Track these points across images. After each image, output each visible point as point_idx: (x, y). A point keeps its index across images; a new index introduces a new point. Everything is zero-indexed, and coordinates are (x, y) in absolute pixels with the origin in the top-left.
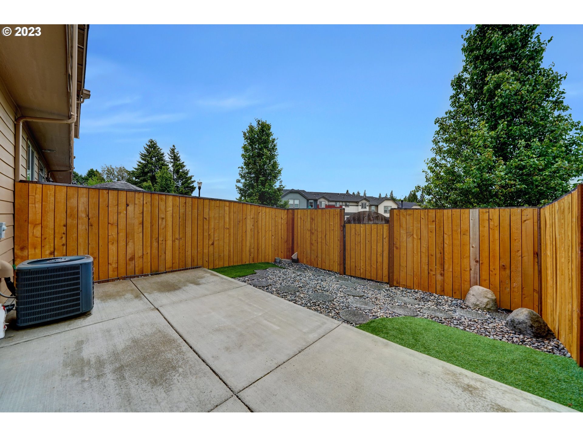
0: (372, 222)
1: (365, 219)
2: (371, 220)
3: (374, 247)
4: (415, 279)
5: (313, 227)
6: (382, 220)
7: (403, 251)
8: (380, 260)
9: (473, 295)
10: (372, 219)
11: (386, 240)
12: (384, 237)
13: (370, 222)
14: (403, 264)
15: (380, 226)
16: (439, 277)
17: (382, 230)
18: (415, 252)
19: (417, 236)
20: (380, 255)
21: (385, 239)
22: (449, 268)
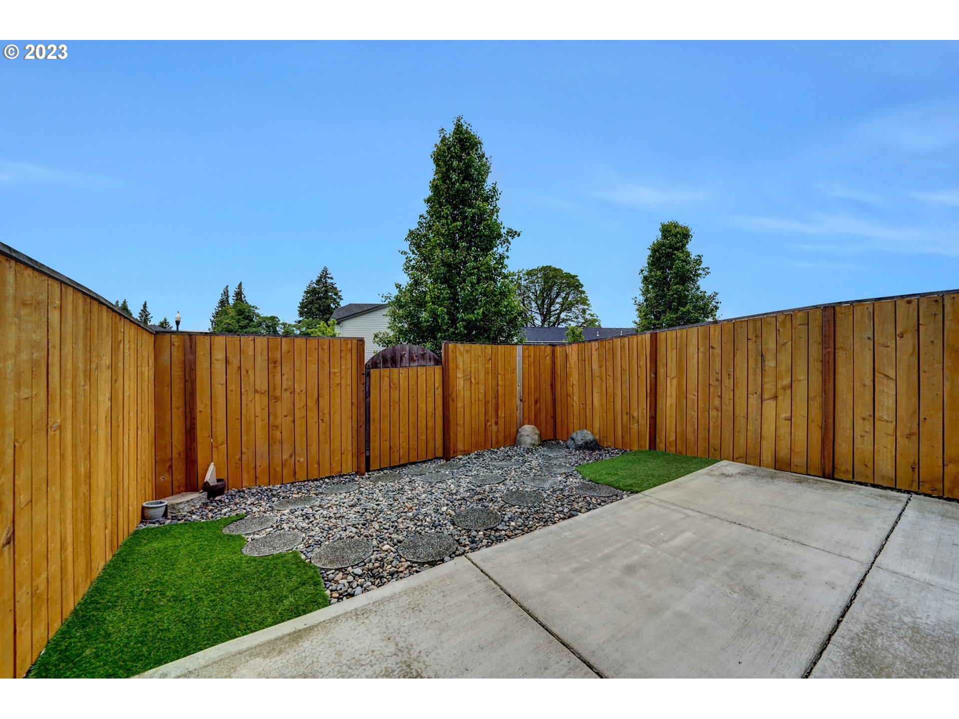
0: (416, 364)
1: (404, 359)
2: (414, 361)
3: (422, 406)
4: (473, 437)
5: (278, 382)
6: (430, 359)
7: (460, 405)
8: (431, 424)
9: (528, 436)
10: (415, 358)
11: (439, 391)
12: (437, 385)
13: (412, 364)
14: (460, 422)
15: (430, 370)
16: (494, 428)
17: (433, 376)
18: (473, 402)
19: (475, 380)
20: (432, 416)
21: (437, 389)
22: (502, 413)
